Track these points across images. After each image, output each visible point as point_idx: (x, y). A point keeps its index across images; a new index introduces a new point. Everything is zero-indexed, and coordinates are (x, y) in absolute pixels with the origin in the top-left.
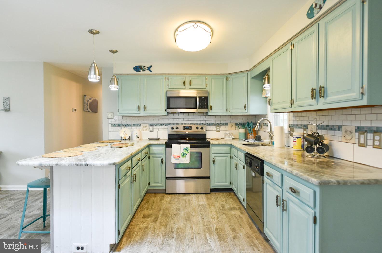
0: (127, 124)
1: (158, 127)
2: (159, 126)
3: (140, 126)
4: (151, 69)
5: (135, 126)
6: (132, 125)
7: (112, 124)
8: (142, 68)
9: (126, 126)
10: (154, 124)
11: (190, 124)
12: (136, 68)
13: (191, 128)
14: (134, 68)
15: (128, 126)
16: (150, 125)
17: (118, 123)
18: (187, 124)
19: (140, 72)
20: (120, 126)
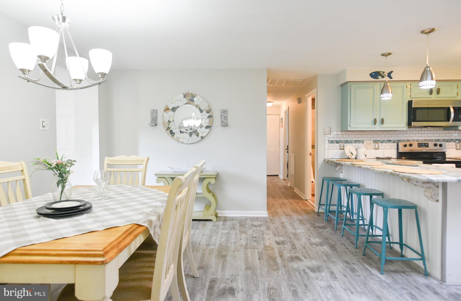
0: (347, 141)
1: (384, 144)
2: (386, 142)
3: (363, 143)
4: (392, 75)
5: (356, 143)
6: (353, 142)
7: (329, 141)
8: (380, 75)
9: (346, 143)
10: (380, 141)
11: (423, 141)
12: (373, 74)
13: (428, 145)
14: (371, 75)
15: (349, 143)
16: (375, 141)
17: (336, 139)
18: (420, 141)
19: (379, 79)
20: (338, 143)
